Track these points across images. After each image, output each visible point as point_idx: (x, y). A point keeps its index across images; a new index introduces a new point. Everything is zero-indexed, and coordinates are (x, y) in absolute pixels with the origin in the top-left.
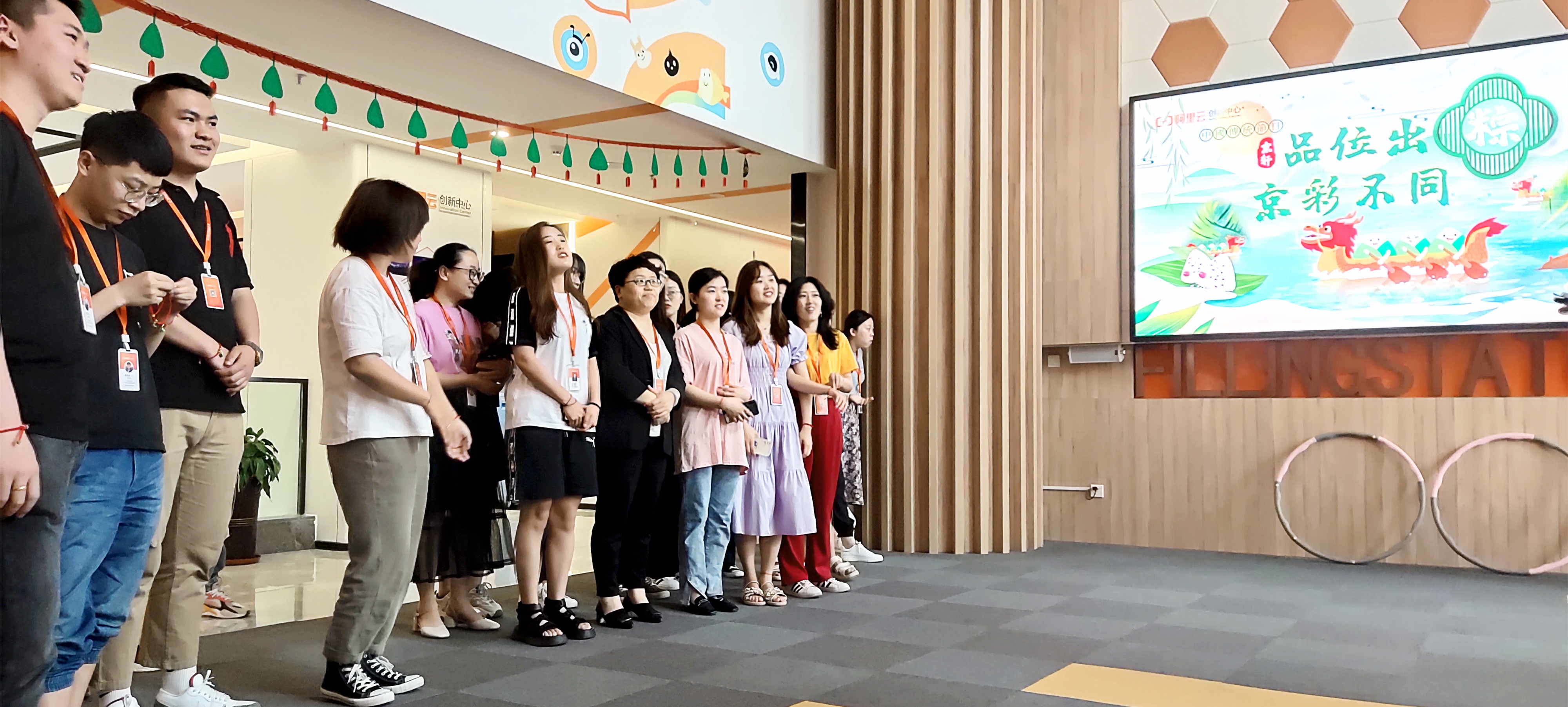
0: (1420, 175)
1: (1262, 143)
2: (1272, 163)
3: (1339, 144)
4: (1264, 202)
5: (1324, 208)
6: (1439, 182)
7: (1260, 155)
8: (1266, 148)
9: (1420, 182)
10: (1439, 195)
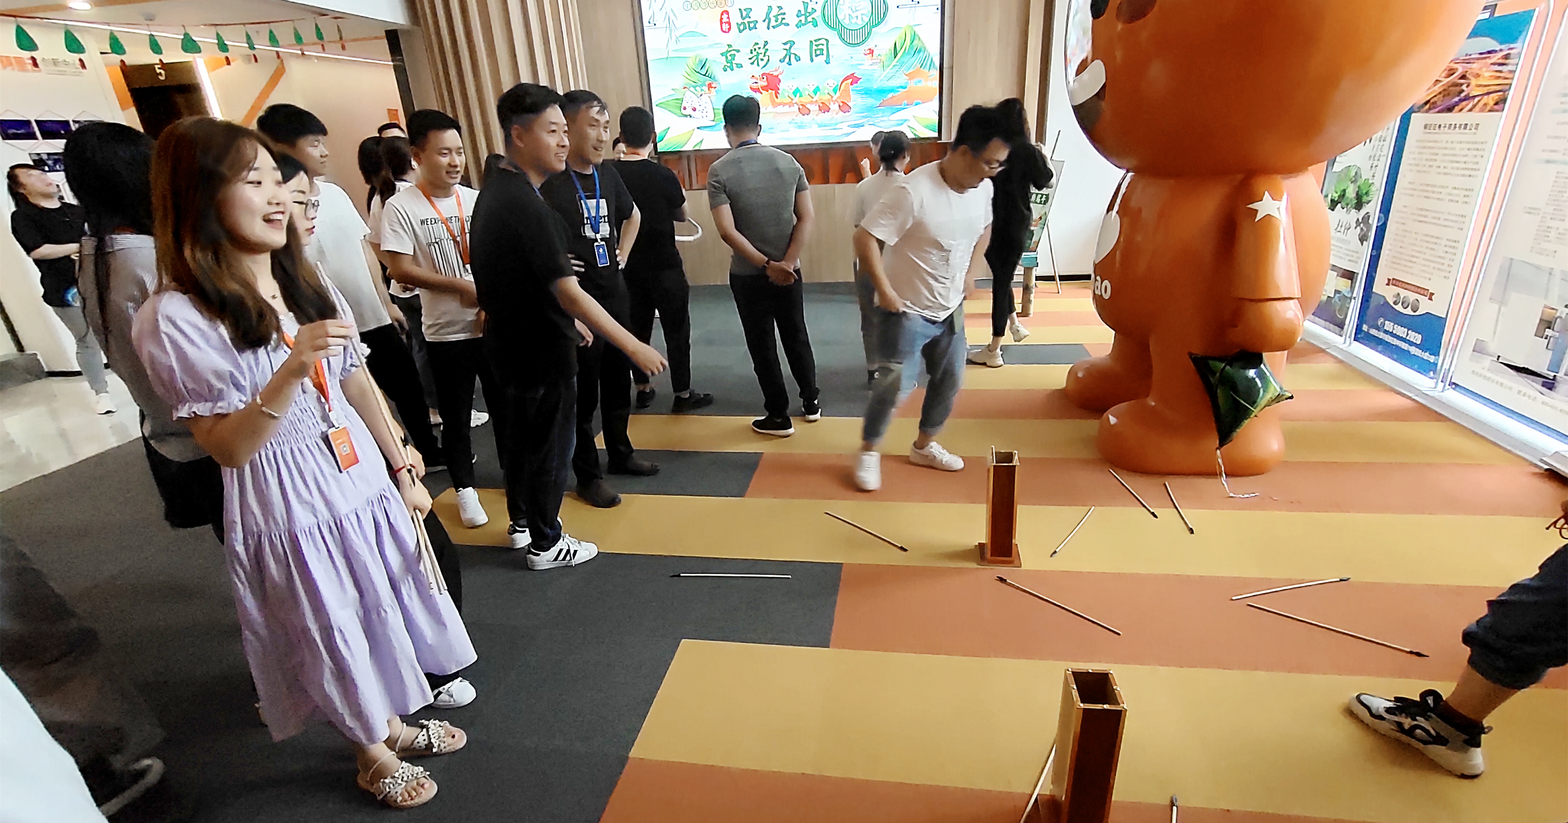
0: (815, 43)
1: (722, 14)
2: (729, 29)
3: (767, 19)
4: (727, 58)
5: (762, 64)
6: (824, 47)
7: (721, 23)
8: (725, 16)
9: (815, 48)
10: (824, 57)
